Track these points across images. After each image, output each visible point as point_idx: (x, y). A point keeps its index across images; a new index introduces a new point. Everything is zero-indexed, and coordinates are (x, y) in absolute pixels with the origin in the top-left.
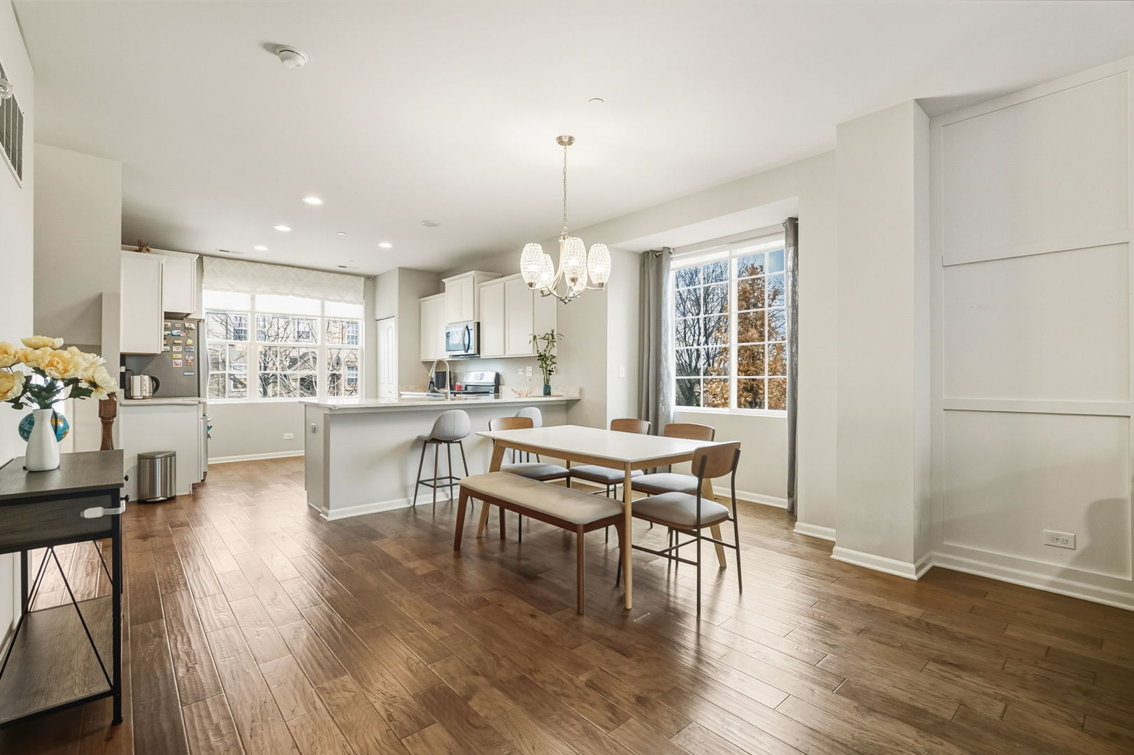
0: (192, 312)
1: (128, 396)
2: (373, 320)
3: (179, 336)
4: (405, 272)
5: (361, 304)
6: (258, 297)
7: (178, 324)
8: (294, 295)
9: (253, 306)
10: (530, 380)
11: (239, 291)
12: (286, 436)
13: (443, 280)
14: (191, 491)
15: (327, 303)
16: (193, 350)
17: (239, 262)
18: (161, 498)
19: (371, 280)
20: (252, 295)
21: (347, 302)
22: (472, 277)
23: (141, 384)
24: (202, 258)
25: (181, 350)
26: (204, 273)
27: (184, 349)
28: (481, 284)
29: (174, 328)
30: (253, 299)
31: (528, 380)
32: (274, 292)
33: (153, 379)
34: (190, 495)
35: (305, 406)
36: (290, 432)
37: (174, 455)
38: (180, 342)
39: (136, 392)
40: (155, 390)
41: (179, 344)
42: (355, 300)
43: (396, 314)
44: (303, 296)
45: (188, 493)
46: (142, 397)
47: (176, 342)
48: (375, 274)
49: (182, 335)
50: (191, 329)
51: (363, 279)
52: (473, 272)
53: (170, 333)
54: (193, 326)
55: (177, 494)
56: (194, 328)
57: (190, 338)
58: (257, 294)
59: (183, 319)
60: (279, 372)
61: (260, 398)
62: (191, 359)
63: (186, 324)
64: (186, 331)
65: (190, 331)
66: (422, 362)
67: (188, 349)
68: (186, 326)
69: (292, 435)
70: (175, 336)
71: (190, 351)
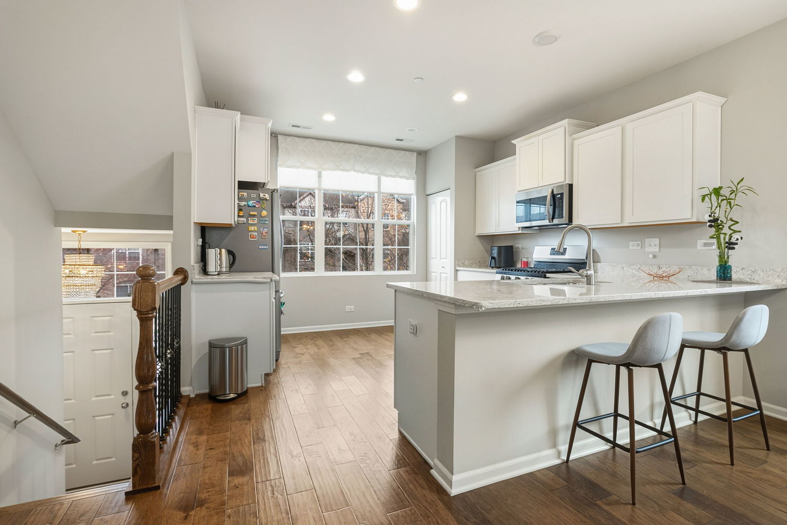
0: (267, 182)
1: (205, 271)
2: (424, 195)
3: (255, 206)
4: (464, 141)
5: (413, 179)
6: (324, 173)
7: (253, 194)
8: (355, 171)
9: (320, 182)
10: (654, 257)
11: (309, 168)
12: (349, 308)
13: (513, 142)
14: (263, 382)
15: (383, 178)
16: (268, 222)
17: (308, 140)
18: (232, 396)
19: (423, 155)
20: (319, 172)
21: (401, 177)
22: (563, 128)
23: (217, 258)
24: (277, 137)
25: (256, 222)
26: (279, 151)
27: (259, 221)
28: (575, 136)
29: (249, 198)
30: (320, 176)
31: (651, 256)
32: (338, 168)
33: (230, 252)
34: (262, 386)
35: (395, 290)
36: (352, 305)
37: (245, 342)
38: (255, 213)
39: (212, 267)
40: (232, 265)
41: (254, 216)
42: (408, 176)
43: (452, 185)
44: (363, 173)
45: (260, 384)
46: (217, 273)
47: (252, 213)
48: (427, 149)
49: (257, 206)
50: (266, 199)
51: (415, 154)
52: (565, 122)
53: (246, 203)
54: (267, 196)
55: (249, 386)
56: (268, 199)
57: (264, 209)
58: (323, 170)
59: (258, 190)
60: (341, 247)
61: (325, 271)
62: (265, 231)
63: (261, 194)
64: (261, 202)
65: (264, 201)
66: (477, 236)
67: (263, 220)
68: (261, 196)
69: (352, 307)
70: (251, 207)
71: (264, 223)
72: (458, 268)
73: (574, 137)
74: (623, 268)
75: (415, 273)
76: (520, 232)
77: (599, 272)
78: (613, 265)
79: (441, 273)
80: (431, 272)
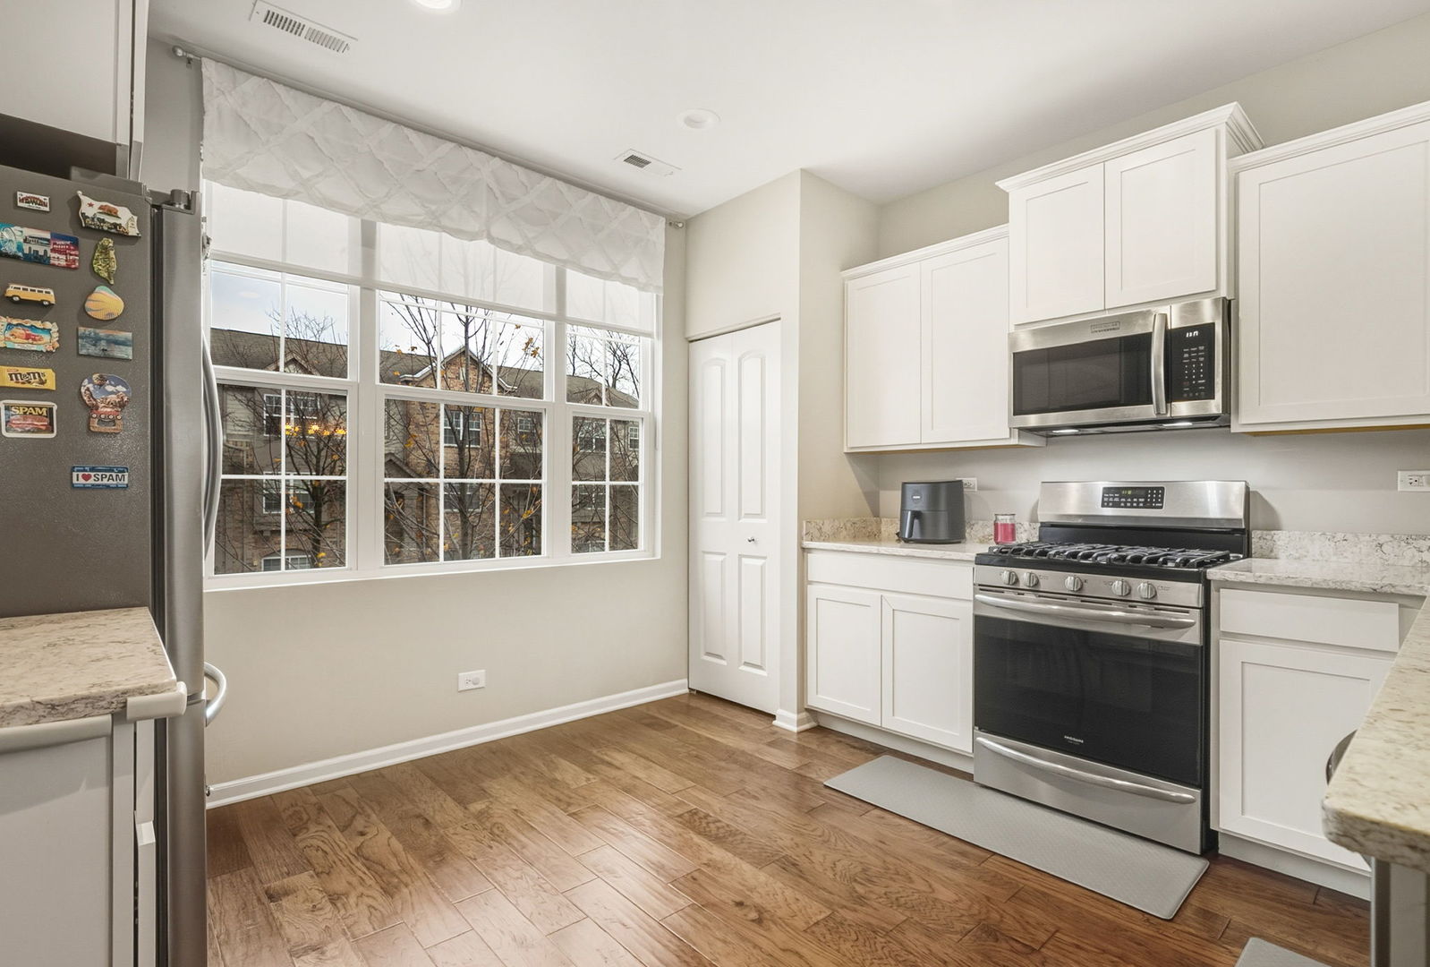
0: (128, 146)
2: (684, 337)
3: (41, 259)
7: (35, 190)
12: (465, 678)
13: (1000, 184)
15: (574, 275)
16: (127, 352)
20: (363, 222)
22: (1211, 133)
24: (194, 59)
25: (49, 342)
27: (70, 337)
30: (368, 240)
36: (476, 668)
38: (46, 295)
41: (37, 310)
42: (640, 278)
43: (793, 310)
44: (518, 250)
47: (17, 291)
49: (57, 259)
50: (119, 235)
51: (663, 222)
54: (128, 220)
56: (133, 231)
57: (106, 282)
58: (386, 219)
59: (67, 176)
60: (442, 481)
61: (387, 562)
62: (113, 398)
63: (85, 200)
64: (83, 242)
65: (108, 242)
66: (847, 453)
67: (96, 341)
68: (85, 209)
69: (480, 674)
70: (15, 257)
71: (106, 357)
72: (807, 544)
73: (1242, 162)
74: (1381, 546)
75: (659, 557)
76: (1014, 441)
77: (1282, 555)
78: (1340, 536)
79: (741, 556)
80: (704, 552)
